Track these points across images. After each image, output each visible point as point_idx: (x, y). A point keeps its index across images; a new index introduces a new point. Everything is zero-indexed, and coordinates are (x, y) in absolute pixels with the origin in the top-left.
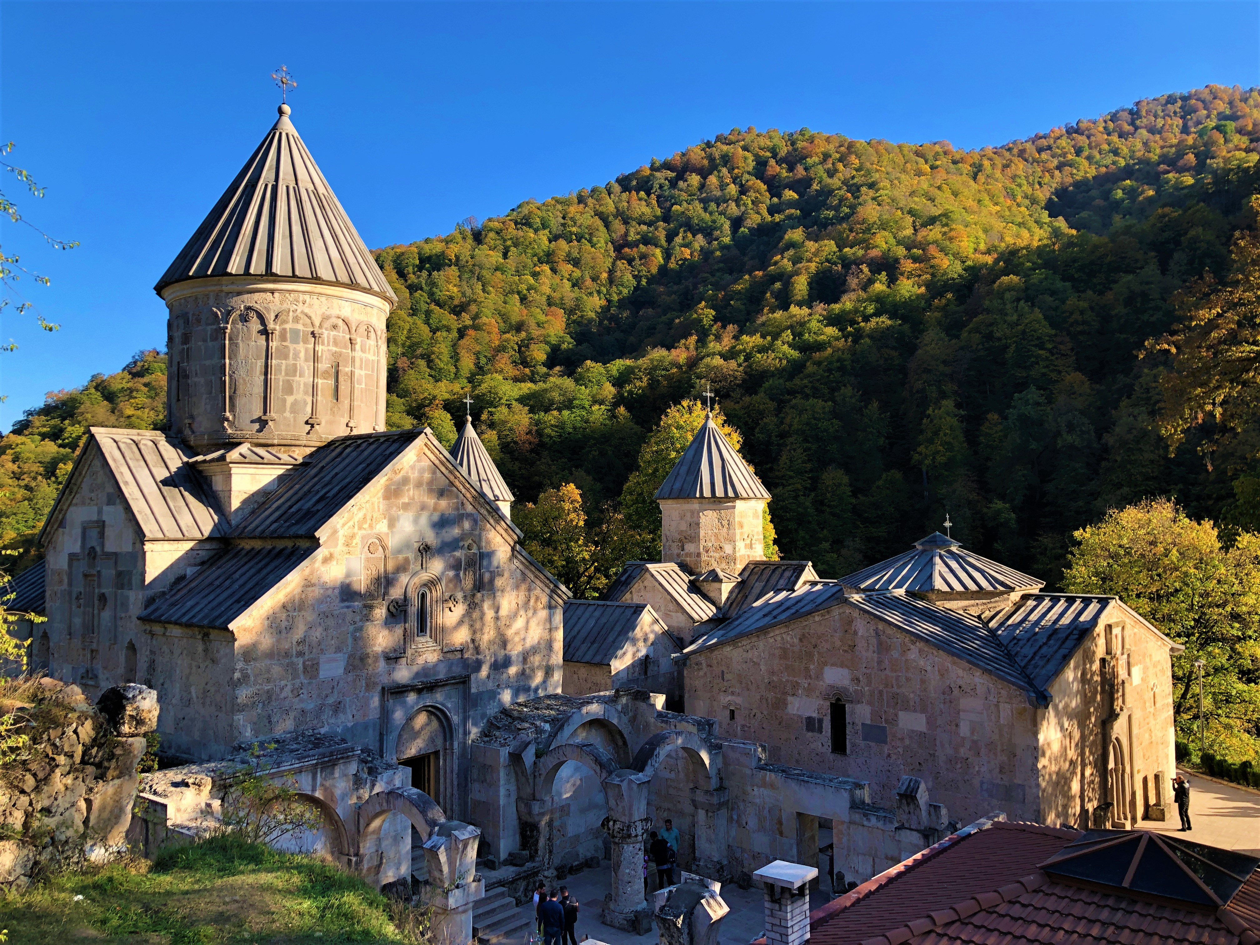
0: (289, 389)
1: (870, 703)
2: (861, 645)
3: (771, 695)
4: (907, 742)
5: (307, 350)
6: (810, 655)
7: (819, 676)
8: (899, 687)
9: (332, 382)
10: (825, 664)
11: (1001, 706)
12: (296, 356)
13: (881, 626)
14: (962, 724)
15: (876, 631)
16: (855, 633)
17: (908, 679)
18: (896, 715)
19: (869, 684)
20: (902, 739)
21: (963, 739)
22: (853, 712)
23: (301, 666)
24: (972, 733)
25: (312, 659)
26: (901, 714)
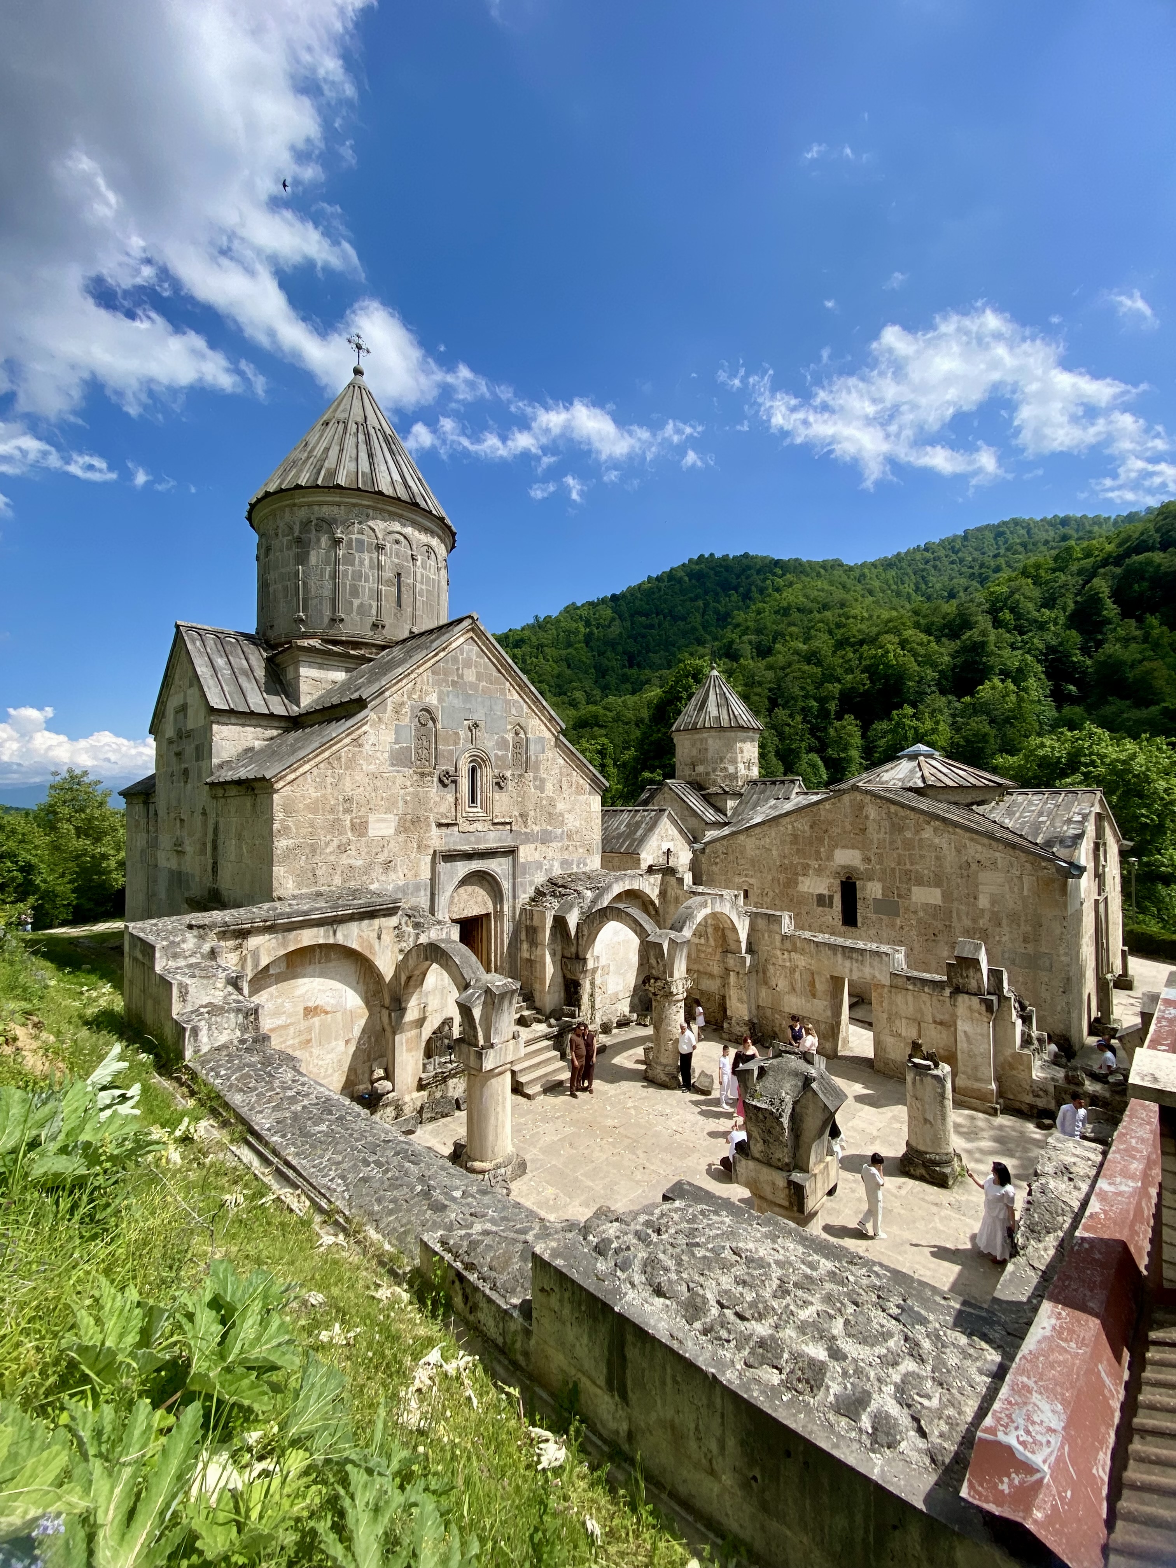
0: (355, 593)
1: (879, 880)
2: (872, 827)
3: (782, 877)
4: (921, 914)
5: (371, 558)
6: (821, 840)
7: (830, 857)
8: (912, 864)
9: (394, 590)
10: (836, 846)
11: (1025, 879)
12: (361, 563)
13: (893, 808)
14: (981, 896)
15: (888, 813)
16: (867, 817)
17: (922, 857)
18: (909, 890)
19: (880, 862)
20: (915, 912)
21: (982, 910)
22: (864, 888)
23: (348, 822)
24: (993, 905)
25: (360, 817)
26: (915, 889)
